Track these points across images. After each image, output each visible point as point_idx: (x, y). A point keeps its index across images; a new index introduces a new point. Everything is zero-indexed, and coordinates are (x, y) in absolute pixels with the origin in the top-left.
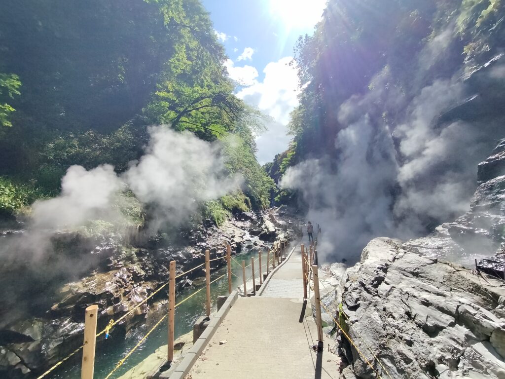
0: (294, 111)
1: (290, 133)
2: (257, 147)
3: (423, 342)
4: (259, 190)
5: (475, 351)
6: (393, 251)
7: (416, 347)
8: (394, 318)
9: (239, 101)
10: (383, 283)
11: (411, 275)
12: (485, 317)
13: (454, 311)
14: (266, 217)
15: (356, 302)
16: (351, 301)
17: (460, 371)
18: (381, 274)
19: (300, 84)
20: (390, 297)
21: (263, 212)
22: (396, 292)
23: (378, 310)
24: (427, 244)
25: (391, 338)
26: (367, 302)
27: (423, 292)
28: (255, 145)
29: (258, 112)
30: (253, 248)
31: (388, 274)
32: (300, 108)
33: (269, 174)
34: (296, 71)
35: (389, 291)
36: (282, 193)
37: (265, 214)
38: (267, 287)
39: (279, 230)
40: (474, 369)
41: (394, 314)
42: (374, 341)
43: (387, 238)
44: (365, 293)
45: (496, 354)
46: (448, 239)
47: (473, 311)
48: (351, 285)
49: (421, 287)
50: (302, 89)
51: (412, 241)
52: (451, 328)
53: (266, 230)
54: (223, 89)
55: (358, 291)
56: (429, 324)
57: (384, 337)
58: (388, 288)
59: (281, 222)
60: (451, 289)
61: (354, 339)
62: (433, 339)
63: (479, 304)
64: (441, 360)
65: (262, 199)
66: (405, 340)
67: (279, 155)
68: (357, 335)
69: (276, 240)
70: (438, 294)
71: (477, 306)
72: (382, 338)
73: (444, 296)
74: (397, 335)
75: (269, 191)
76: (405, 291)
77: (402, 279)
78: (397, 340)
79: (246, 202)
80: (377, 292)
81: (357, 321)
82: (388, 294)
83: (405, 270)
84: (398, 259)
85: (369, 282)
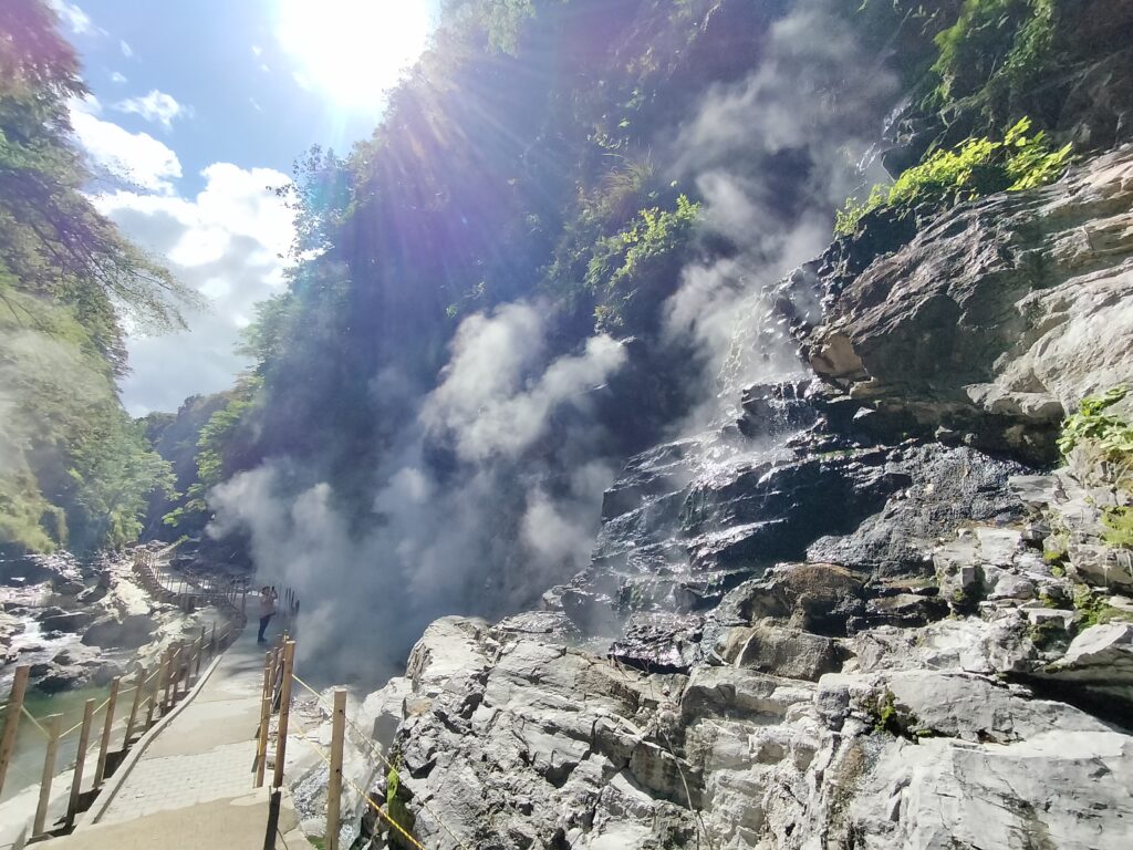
0: (270, 302)
1: (245, 351)
2: (128, 363)
3: (547, 800)
4: (109, 487)
5: (615, 788)
6: (472, 643)
7: (539, 813)
8: (501, 770)
9: (103, 221)
10: (481, 707)
11: (527, 682)
12: (626, 731)
13: (589, 732)
14: (122, 571)
15: (428, 757)
16: (418, 756)
17: (596, 828)
18: (478, 687)
19: (297, 245)
20: (493, 732)
21: (111, 556)
22: (503, 720)
23: (472, 763)
24: (531, 625)
25: (496, 812)
26: (451, 752)
27: (546, 711)
28: (123, 354)
29: (162, 273)
30: (51, 673)
31: (490, 687)
32: (287, 300)
33: (154, 445)
34: (292, 214)
35: (492, 720)
36: (190, 504)
37: (115, 562)
38: (120, 793)
39: (163, 610)
40: (612, 817)
41: (500, 763)
42: (466, 829)
43: (459, 619)
44: (447, 735)
45: (635, 783)
46: (561, 613)
47: (611, 725)
48: (417, 722)
49: (542, 701)
50: (299, 258)
51: (507, 620)
52: (585, 762)
53: (115, 612)
54: (41, 166)
55: (432, 731)
56: (555, 765)
57: (484, 813)
58: (489, 713)
59: (176, 587)
60: (585, 696)
61: (425, 840)
62: (561, 790)
63: (617, 712)
64: (572, 823)
65: (115, 516)
66: (521, 806)
67: (198, 397)
68: (431, 829)
69: (149, 640)
70: (568, 709)
71: (617, 716)
72: (480, 818)
73: (577, 710)
74: (508, 801)
75: (145, 496)
76: (518, 713)
77: (512, 692)
78: (506, 812)
79: (48, 522)
80: (470, 726)
81: (431, 797)
82: (490, 727)
83: (517, 675)
84: (505, 654)
85: (455, 709)
